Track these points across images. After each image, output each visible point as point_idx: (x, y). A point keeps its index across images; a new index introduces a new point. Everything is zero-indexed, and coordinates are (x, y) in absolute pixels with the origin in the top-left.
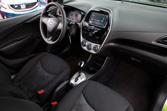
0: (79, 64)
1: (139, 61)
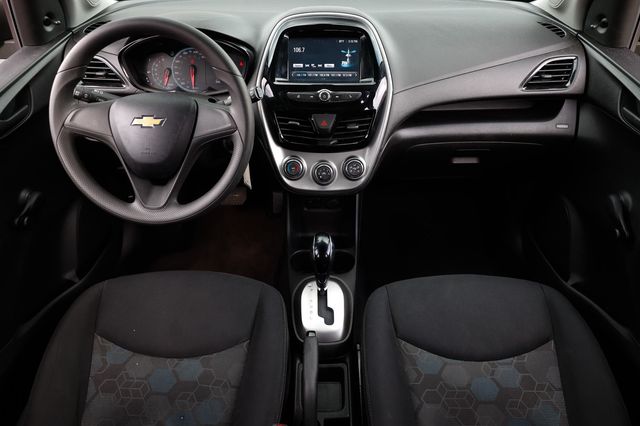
0: (317, 252)
1: (473, 161)
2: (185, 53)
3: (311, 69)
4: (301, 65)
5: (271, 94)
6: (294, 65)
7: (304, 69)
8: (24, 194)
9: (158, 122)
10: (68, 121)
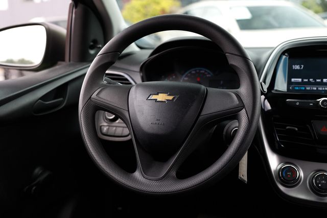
2: (193, 72)
3: (309, 83)
4: (300, 80)
5: (268, 106)
6: (293, 80)
7: (303, 83)
8: (37, 171)
9: (171, 98)
10: (94, 95)
